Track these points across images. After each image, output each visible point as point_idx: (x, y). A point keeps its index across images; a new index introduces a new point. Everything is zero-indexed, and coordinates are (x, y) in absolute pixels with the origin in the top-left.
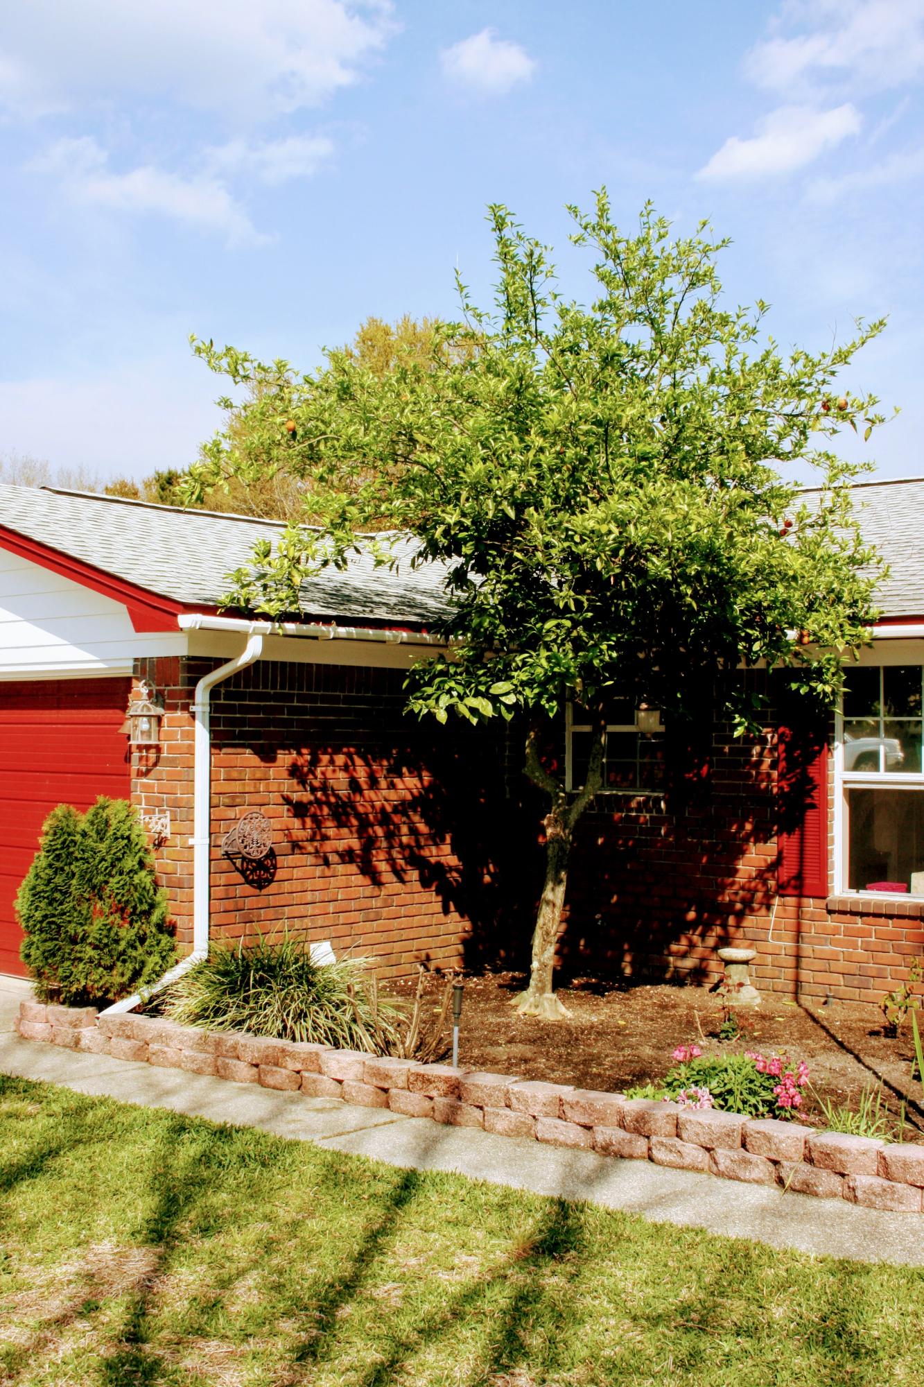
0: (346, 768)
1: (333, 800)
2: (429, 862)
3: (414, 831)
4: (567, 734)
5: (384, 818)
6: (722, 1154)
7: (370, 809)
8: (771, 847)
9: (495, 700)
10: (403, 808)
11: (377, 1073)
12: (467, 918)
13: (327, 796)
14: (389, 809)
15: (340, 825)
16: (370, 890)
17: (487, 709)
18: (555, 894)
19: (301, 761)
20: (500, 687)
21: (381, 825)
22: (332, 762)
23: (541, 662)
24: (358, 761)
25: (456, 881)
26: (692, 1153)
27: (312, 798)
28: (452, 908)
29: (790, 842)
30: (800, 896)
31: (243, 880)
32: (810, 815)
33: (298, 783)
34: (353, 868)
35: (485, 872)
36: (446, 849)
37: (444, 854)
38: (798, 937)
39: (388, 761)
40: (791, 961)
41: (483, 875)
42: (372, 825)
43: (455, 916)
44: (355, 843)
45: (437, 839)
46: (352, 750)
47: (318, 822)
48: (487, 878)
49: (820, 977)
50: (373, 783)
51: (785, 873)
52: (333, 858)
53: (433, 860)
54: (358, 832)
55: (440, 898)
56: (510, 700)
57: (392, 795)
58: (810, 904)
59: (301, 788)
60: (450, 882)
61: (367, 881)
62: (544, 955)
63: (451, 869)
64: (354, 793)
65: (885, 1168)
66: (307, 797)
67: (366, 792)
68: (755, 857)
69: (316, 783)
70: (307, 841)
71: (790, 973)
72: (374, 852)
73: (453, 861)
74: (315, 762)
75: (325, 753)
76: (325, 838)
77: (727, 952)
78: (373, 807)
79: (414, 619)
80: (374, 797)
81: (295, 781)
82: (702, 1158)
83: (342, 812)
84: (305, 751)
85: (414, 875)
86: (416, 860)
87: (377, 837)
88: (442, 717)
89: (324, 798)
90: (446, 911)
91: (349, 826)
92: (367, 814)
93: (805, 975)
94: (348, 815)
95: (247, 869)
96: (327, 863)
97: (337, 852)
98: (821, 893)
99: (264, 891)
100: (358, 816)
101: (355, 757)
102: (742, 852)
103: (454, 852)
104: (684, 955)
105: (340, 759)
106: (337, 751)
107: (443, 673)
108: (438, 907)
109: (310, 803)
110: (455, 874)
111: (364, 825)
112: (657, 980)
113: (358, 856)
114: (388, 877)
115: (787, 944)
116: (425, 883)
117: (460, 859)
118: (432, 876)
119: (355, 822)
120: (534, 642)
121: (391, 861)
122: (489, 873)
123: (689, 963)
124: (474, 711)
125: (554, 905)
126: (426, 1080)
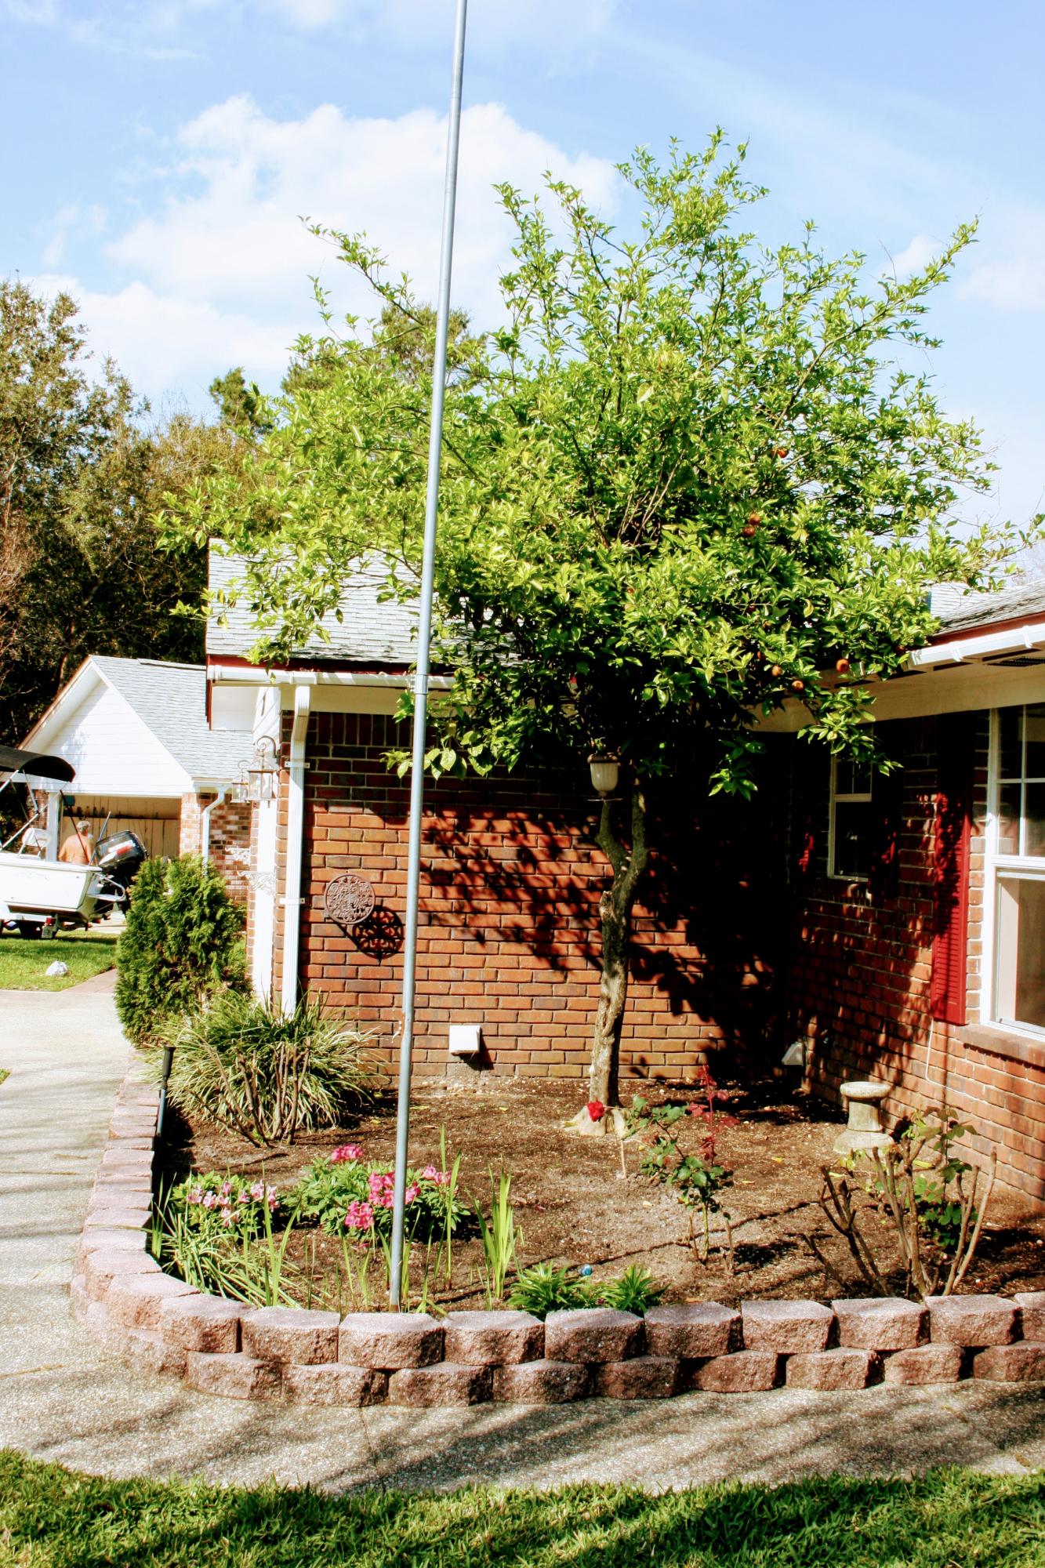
0: (513, 836)
1: (489, 869)
2: (648, 951)
4: (831, 805)
5: (573, 895)
7: (550, 884)
10: (602, 884)
12: (712, 1022)
13: (482, 866)
14: (580, 885)
15: (502, 898)
16: (550, 975)
18: (608, 987)
19: (441, 825)
21: (567, 902)
22: (490, 828)
24: (530, 828)
25: (695, 977)
27: (458, 866)
28: (686, 1007)
30: (947, 1022)
31: (355, 947)
33: (438, 849)
34: (523, 949)
35: (747, 969)
36: (678, 936)
37: (678, 943)
38: (945, 1076)
39: (580, 829)
41: (743, 973)
42: (553, 903)
43: (691, 1017)
44: (525, 921)
45: (662, 924)
46: (521, 815)
47: (465, 893)
48: (750, 979)
50: (555, 854)
52: (489, 934)
53: (653, 948)
54: (530, 908)
55: (665, 994)
57: (585, 868)
58: (954, 1034)
59: (441, 854)
60: (686, 978)
61: (544, 964)
63: (685, 962)
64: (524, 864)
66: (451, 864)
67: (544, 865)
69: (464, 850)
70: (450, 912)
72: (556, 932)
73: (691, 952)
74: (464, 826)
75: (481, 817)
76: (476, 912)
78: (555, 881)
80: (555, 870)
81: (433, 846)
83: (503, 886)
84: (447, 813)
87: (560, 915)
89: (476, 868)
90: (676, 1011)
91: (516, 900)
92: (545, 889)
94: (514, 888)
95: (361, 936)
96: (480, 938)
97: (497, 929)
98: (961, 1019)
99: (383, 962)
100: (530, 890)
101: (527, 824)
103: (690, 940)
105: (503, 826)
106: (501, 816)
108: (663, 1004)
109: (456, 871)
110: (692, 969)
111: (539, 901)
113: (529, 935)
115: (938, 1086)
116: (640, 975)
117: (701, 952)
118: (653, 967)
119: (524, 896)
121: (583, 944)
122: (754, 971)
125: (609, 1000)
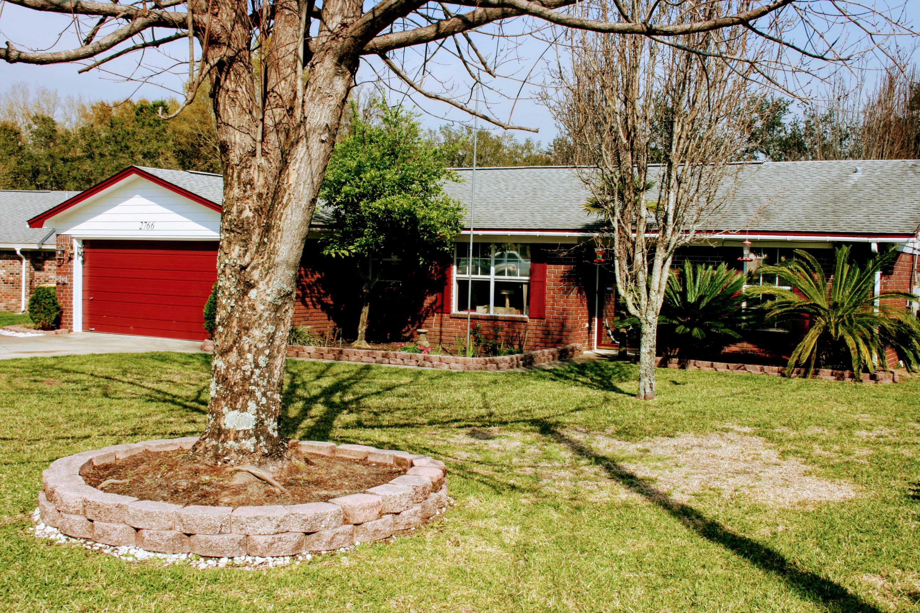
3: (319, 292)
4: (370, 262)
5: (310, 287)
6: (406, 361)
8: (434, 298)
9: (349, 251)
10: (315, 284)
11: (319, 350)
12: (335, 322)
14: (311, 284)
16: (305, 311)
17: (347, 254)
18: (366, 310)
20: (351, 247)
21: (309, 289)
23: (363, 240)
26: (399, 360)
28: (331, 318)
29: (439, 295)
30: (442, 313)
32: (446, 287)
37: (329, 300)
38: (441, 325)
40: (438, 334)
41: (341, 308)
43: (332, 321)
45: (326, 295)
49: (448, 338)
50: (307, 275)
51: (438, 304)
53: (325, 302)
55: (327, 315)
56: (354, 251)
58: (445, 316)
60: (331, 310)
61: (305, 308)
62: (362, 329)
63: (331, 305)
65: (440, 360)
68: (428, 301)
71: (438, 337)
72: (307, 298)
73: (332, 303)
77: (419, 330)
79: (321, 223)
82: (401, 362)
85: (319, 306)
86: (319, 301)
87: (308, 293)
88: (334, 255)
90: (329, 319)
93: (443, 337)
98: (449, 312)
102: (425, 299)
103: (332, 300)
104: (405, 332)
107: (332, 242)
108: (326, 318)
110: (332, 308)
112: (397, 341)
114: (311, 307)
115: (438, 328)
116: (323, 309)
117: (334, 302)
118: (325, 308)
120: (361, 235)
121: (312, 301)
122: (343, 307)
123: (407, 335)
124: (343, 254)
125: (366, 313)
126: (334, 351)
